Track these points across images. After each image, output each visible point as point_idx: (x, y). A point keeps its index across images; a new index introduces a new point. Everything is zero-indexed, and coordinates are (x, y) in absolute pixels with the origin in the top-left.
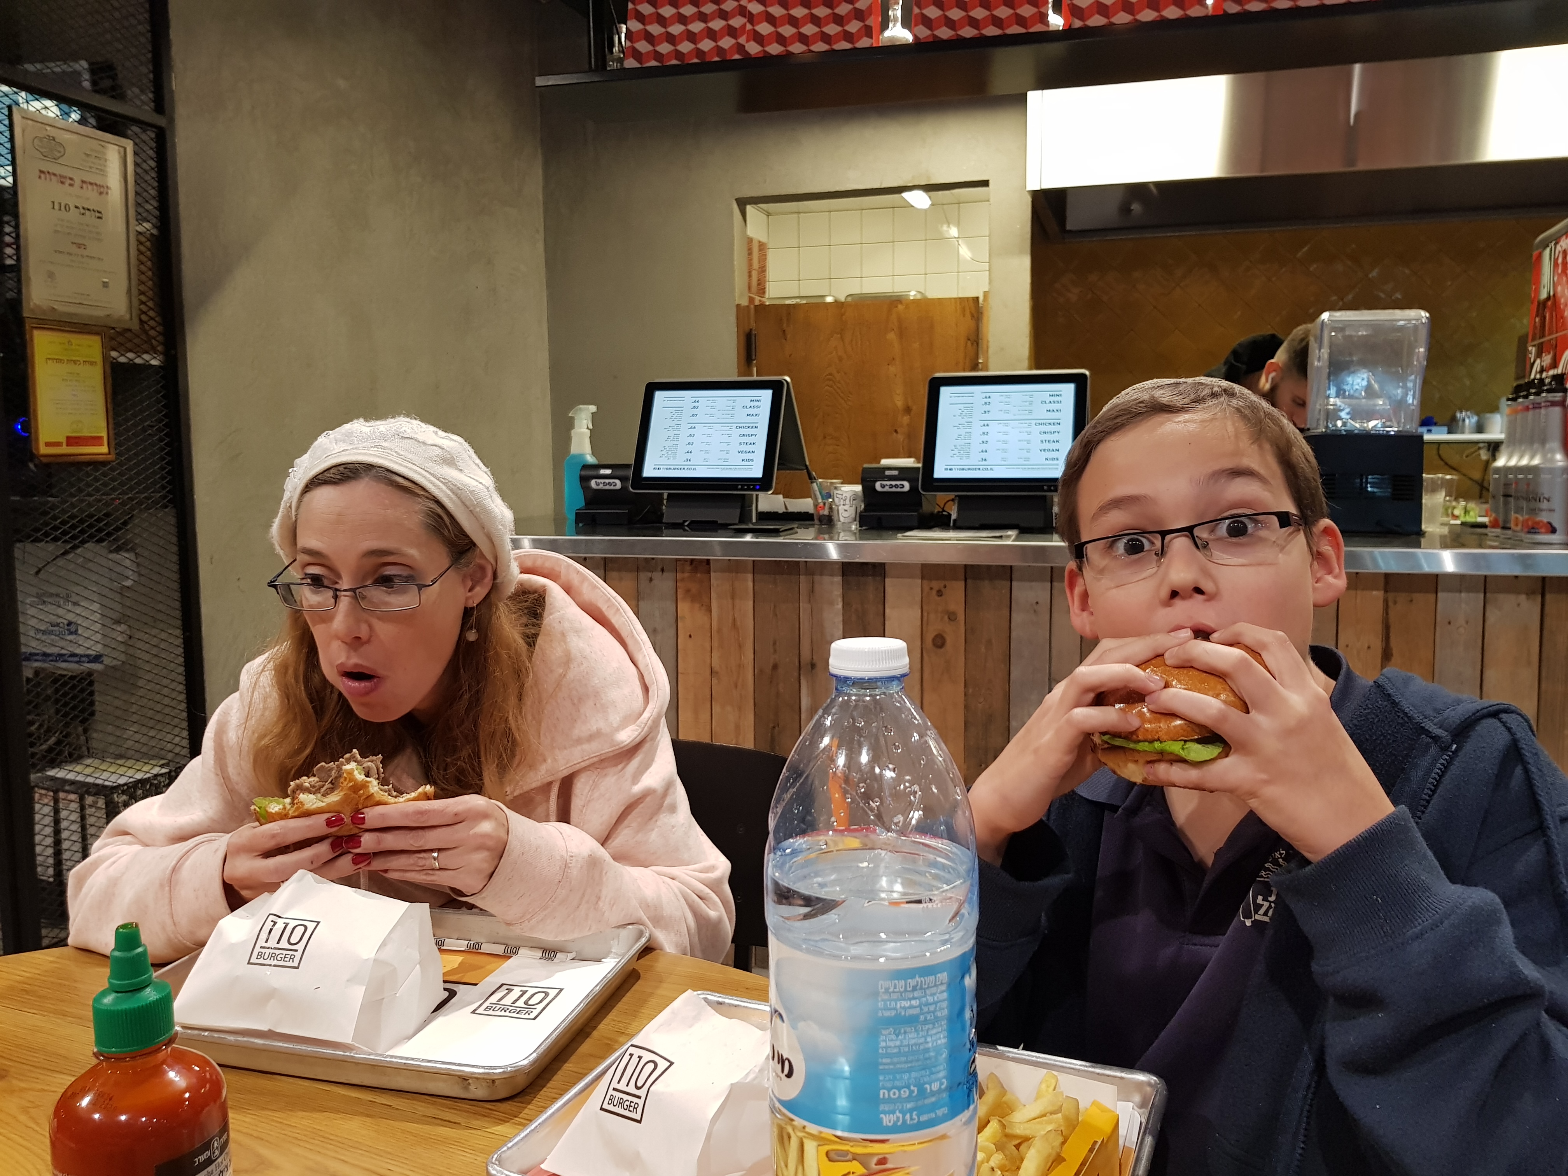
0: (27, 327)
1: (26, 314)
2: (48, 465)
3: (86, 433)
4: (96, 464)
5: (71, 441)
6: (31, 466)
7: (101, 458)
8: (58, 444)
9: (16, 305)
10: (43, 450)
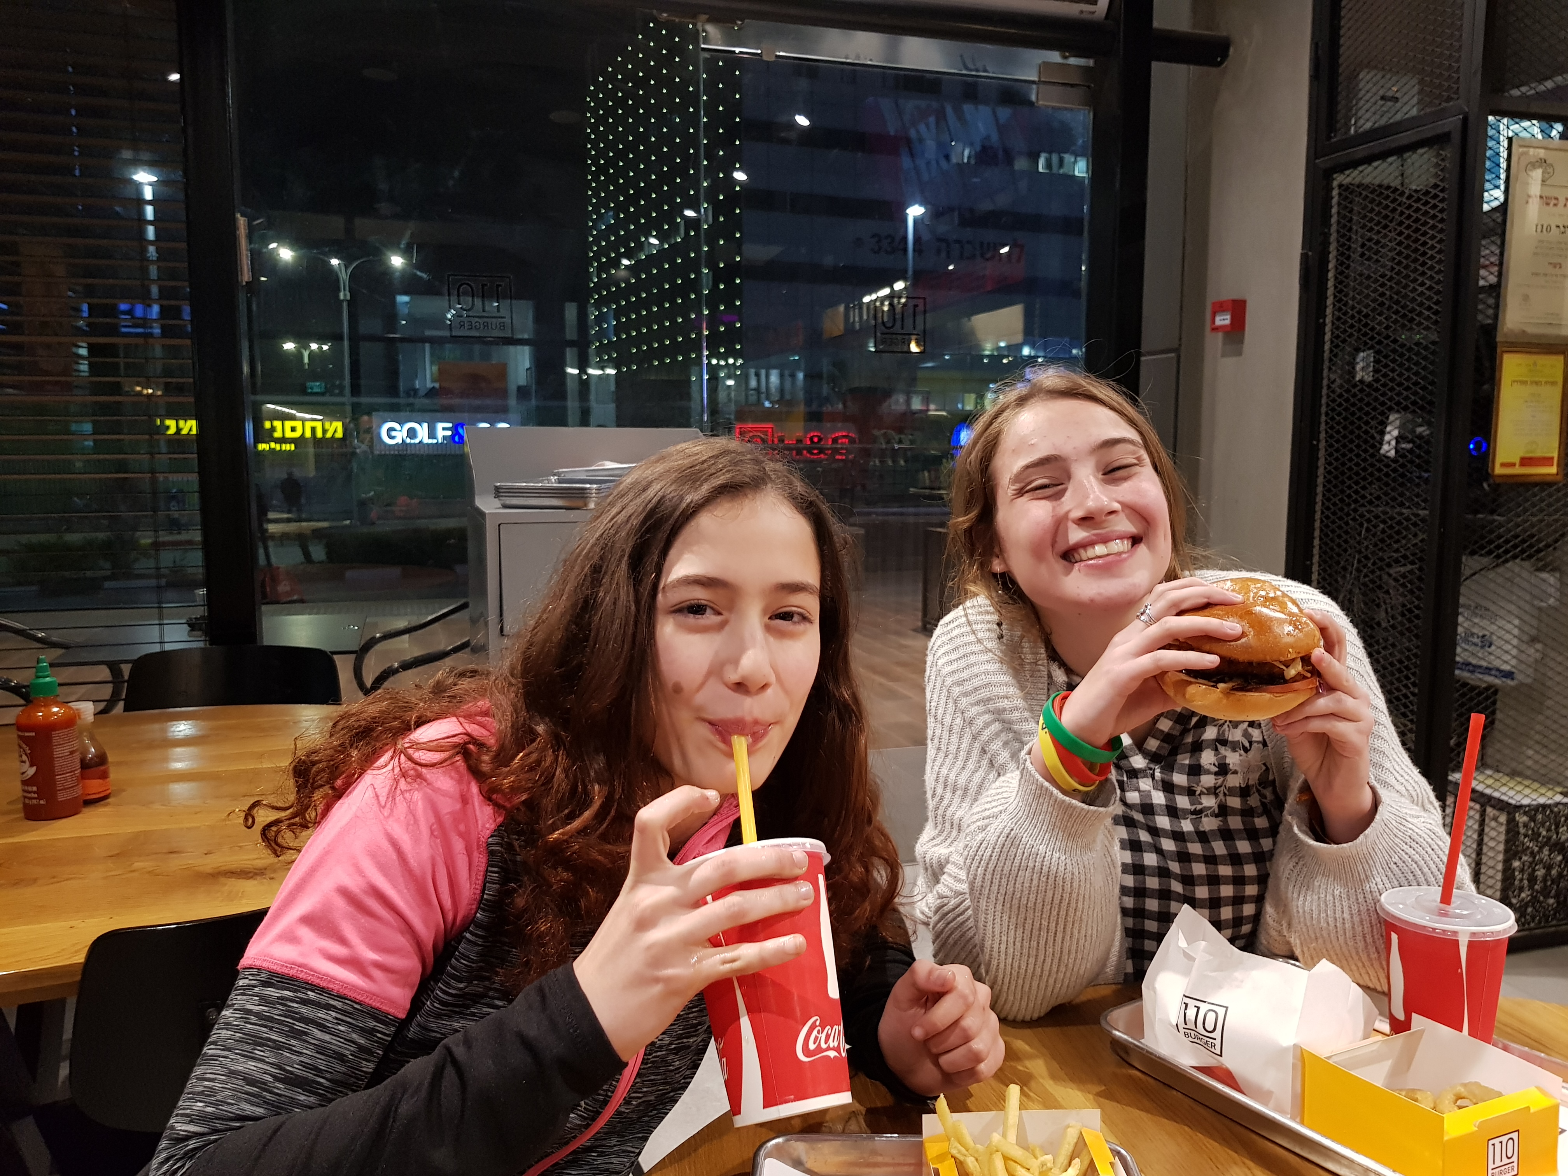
0: (1499, 351)
1: (1499, 338)
2: (1499, 485)
3: (1538, 454)
4: (1544, 484)
5: (1526, 461)
6: (1485, 485)
7: (1549, 479)
8: (1513, 465)
9: (1490, 331)
10: (1498, 470)
